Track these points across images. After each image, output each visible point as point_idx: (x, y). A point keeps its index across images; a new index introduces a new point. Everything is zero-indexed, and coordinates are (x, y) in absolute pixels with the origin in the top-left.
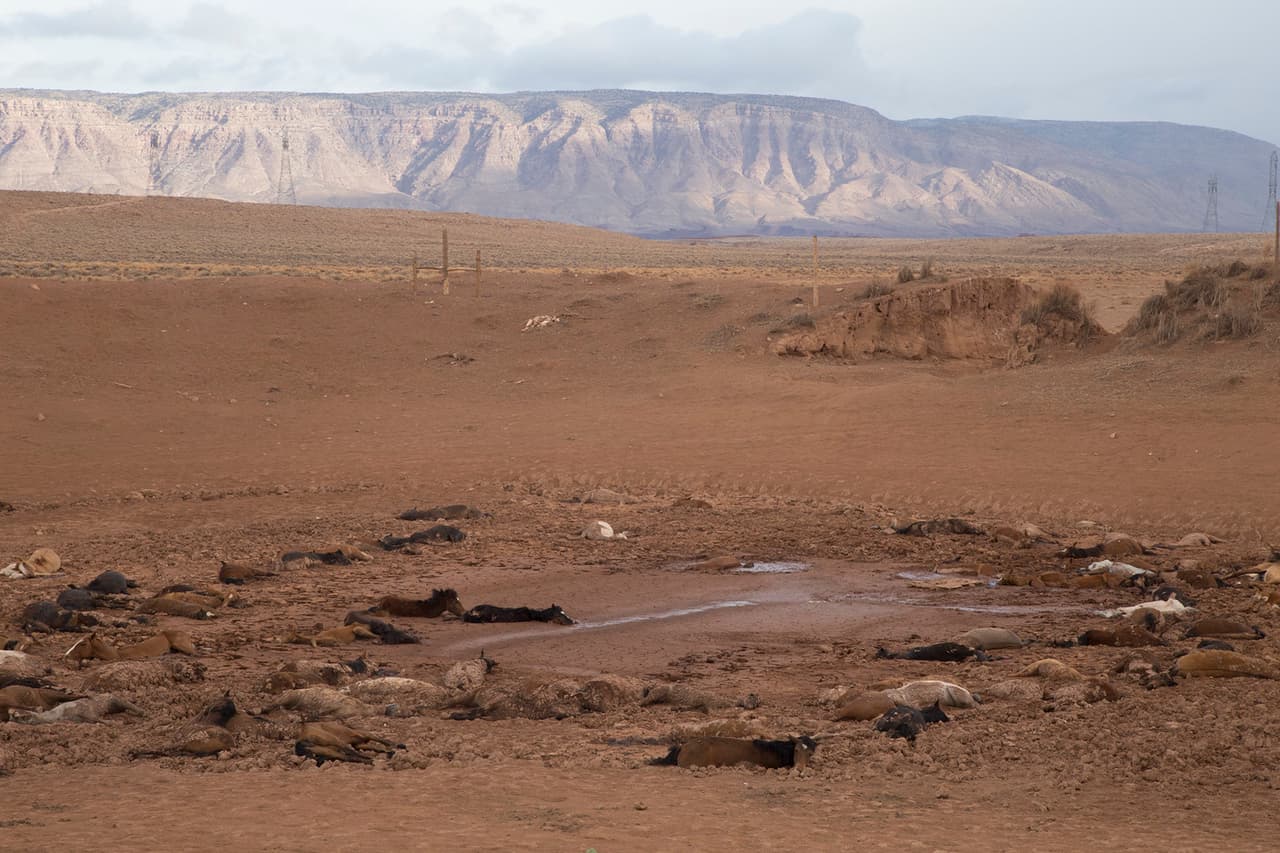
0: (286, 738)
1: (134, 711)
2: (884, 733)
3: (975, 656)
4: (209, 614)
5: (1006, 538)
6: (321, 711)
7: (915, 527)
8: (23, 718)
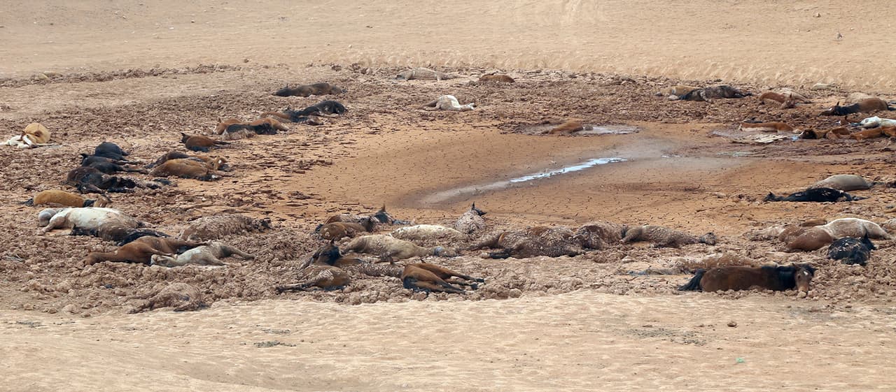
0: (382, 275)
1: (240, 255)
2: (839, 261)
3: (845, 197)
4: (213, 177)
5: (772, 101)
6: (389, 253)
7: (695, 94)
8: (162, 262)
